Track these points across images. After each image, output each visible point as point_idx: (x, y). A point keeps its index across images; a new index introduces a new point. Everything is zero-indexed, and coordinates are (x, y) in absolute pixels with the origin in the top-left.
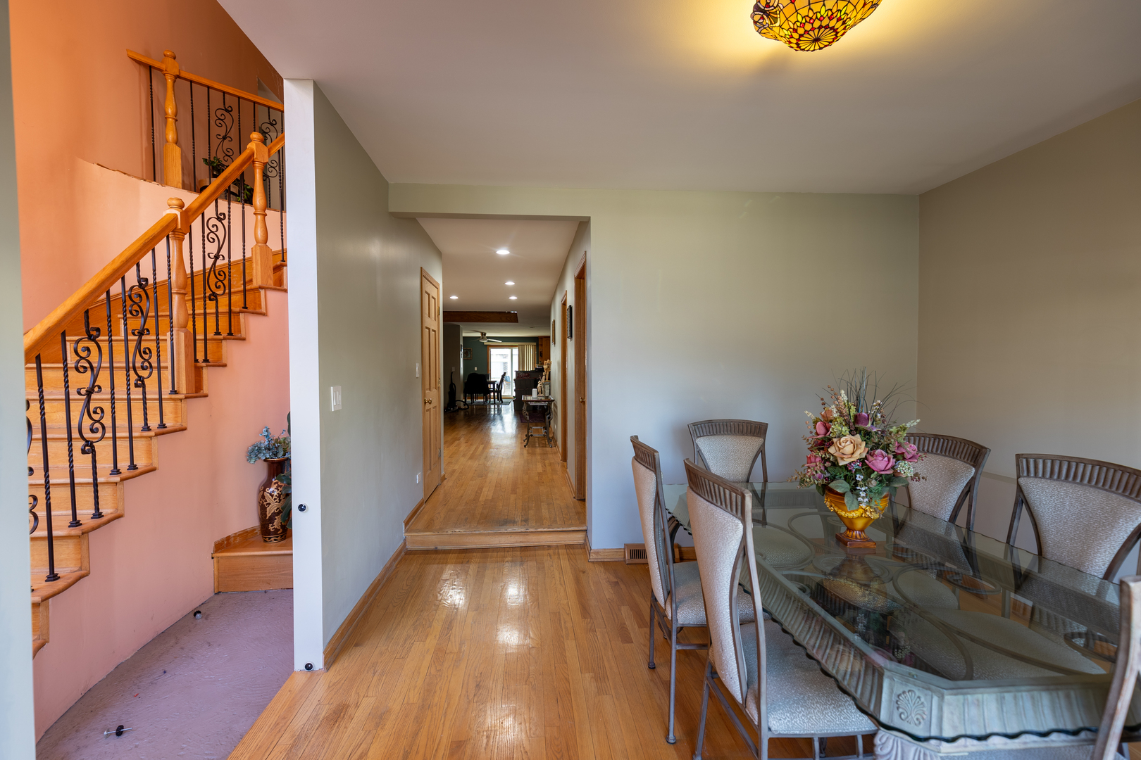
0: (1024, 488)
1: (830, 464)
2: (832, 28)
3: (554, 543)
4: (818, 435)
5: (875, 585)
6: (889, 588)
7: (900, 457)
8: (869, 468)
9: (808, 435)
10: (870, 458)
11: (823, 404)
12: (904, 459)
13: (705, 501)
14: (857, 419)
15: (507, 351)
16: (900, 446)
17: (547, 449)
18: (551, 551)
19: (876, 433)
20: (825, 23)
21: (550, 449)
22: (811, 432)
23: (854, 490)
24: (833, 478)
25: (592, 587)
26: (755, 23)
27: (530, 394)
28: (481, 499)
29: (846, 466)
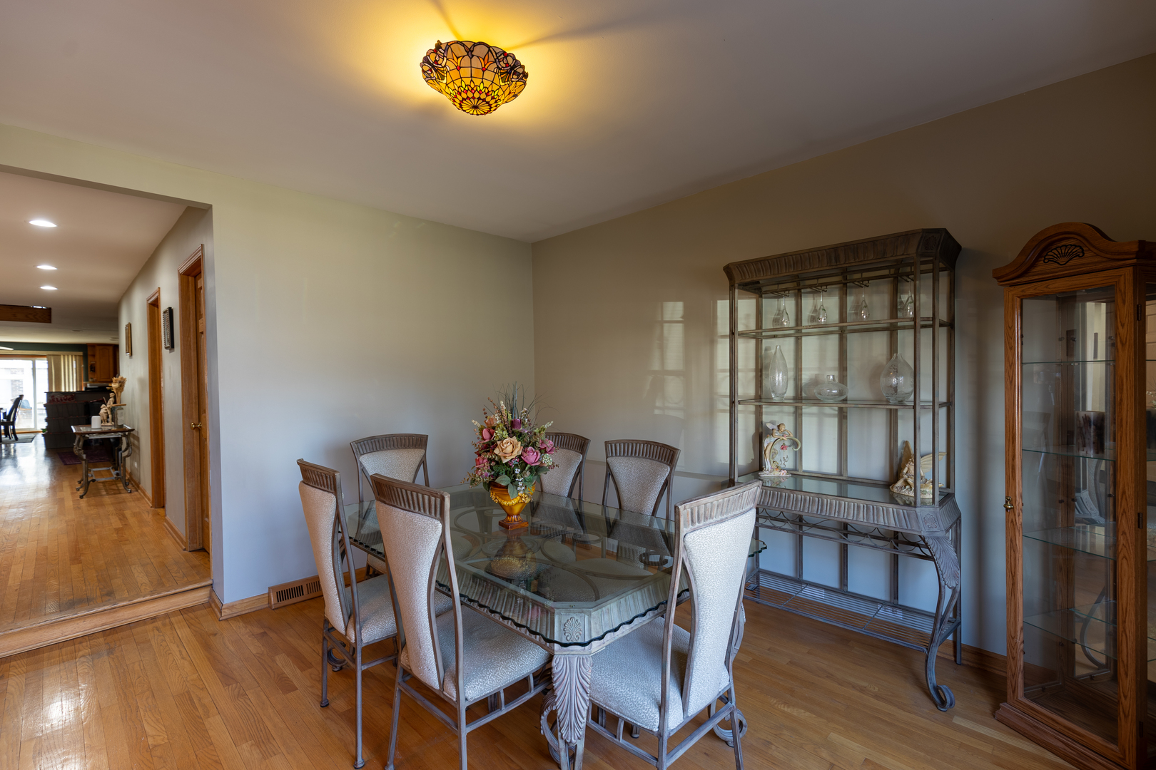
0: (610, 464)
1: (495, 463)
2: (488, 103)
3: (162, 612)
4: (485, 440)
5: (529, 555)
6: (539, 555)
7: (543, 451)
8: (524, 462)
9: (476, 441)
10: (525, 454)
11: (485, 413)
12: (546, 452)
13: (402, 511)
14: (513, 424)
15: (26, 364)
16: (543, 443)
17: (123, 495)
18: (159, 624)
19: (527, 433)
20: (483, 96)
21: (128, 495)
22: (478, 438)
23: (513, 481)
24: (497, 475)
25: (232, 648)
26: (424, 71)
27: (89, 423)
28: (10, 582)
29: (506, 464)
